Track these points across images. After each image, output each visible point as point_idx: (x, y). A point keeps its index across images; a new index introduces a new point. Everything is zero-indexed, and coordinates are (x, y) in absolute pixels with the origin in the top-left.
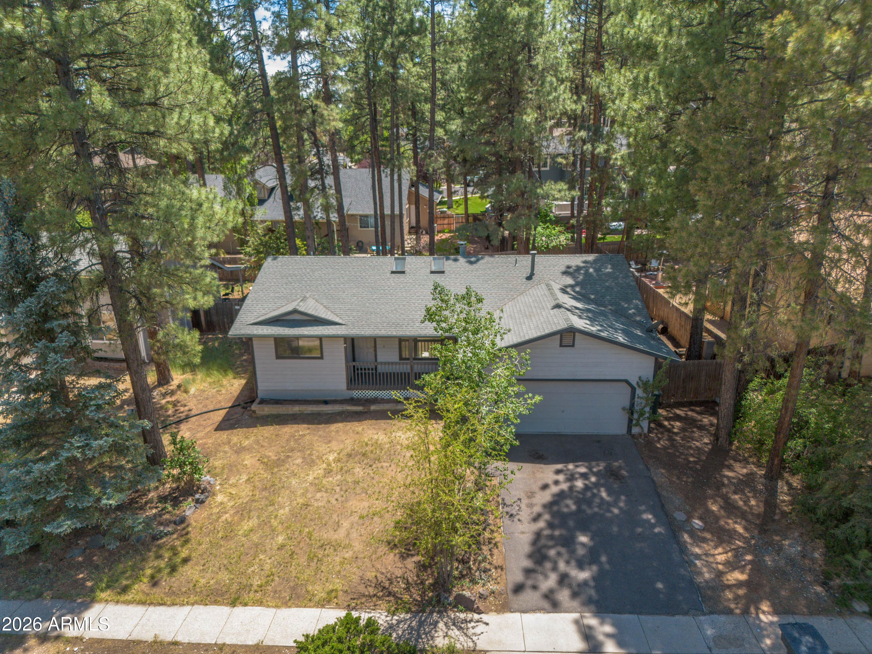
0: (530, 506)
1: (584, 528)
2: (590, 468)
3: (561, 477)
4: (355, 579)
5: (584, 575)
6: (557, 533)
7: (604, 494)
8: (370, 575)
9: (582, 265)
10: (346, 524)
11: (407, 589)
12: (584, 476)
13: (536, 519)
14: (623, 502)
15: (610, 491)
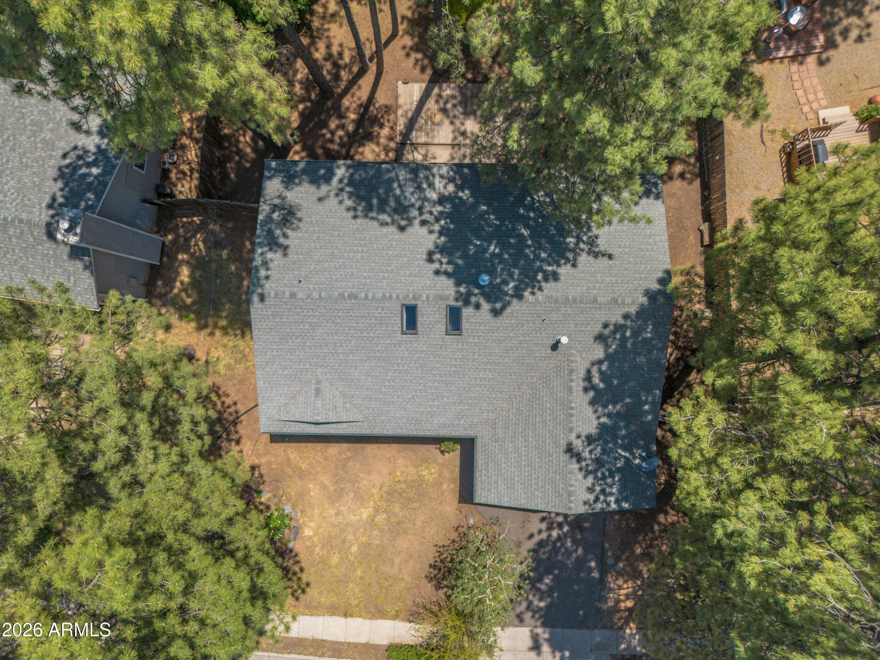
3: (544, 526)
6: (532, 575)
7: (569, 544)
8: (418, 600)
12: (560, 526)
14: (580, 551)
15: (575, 542)
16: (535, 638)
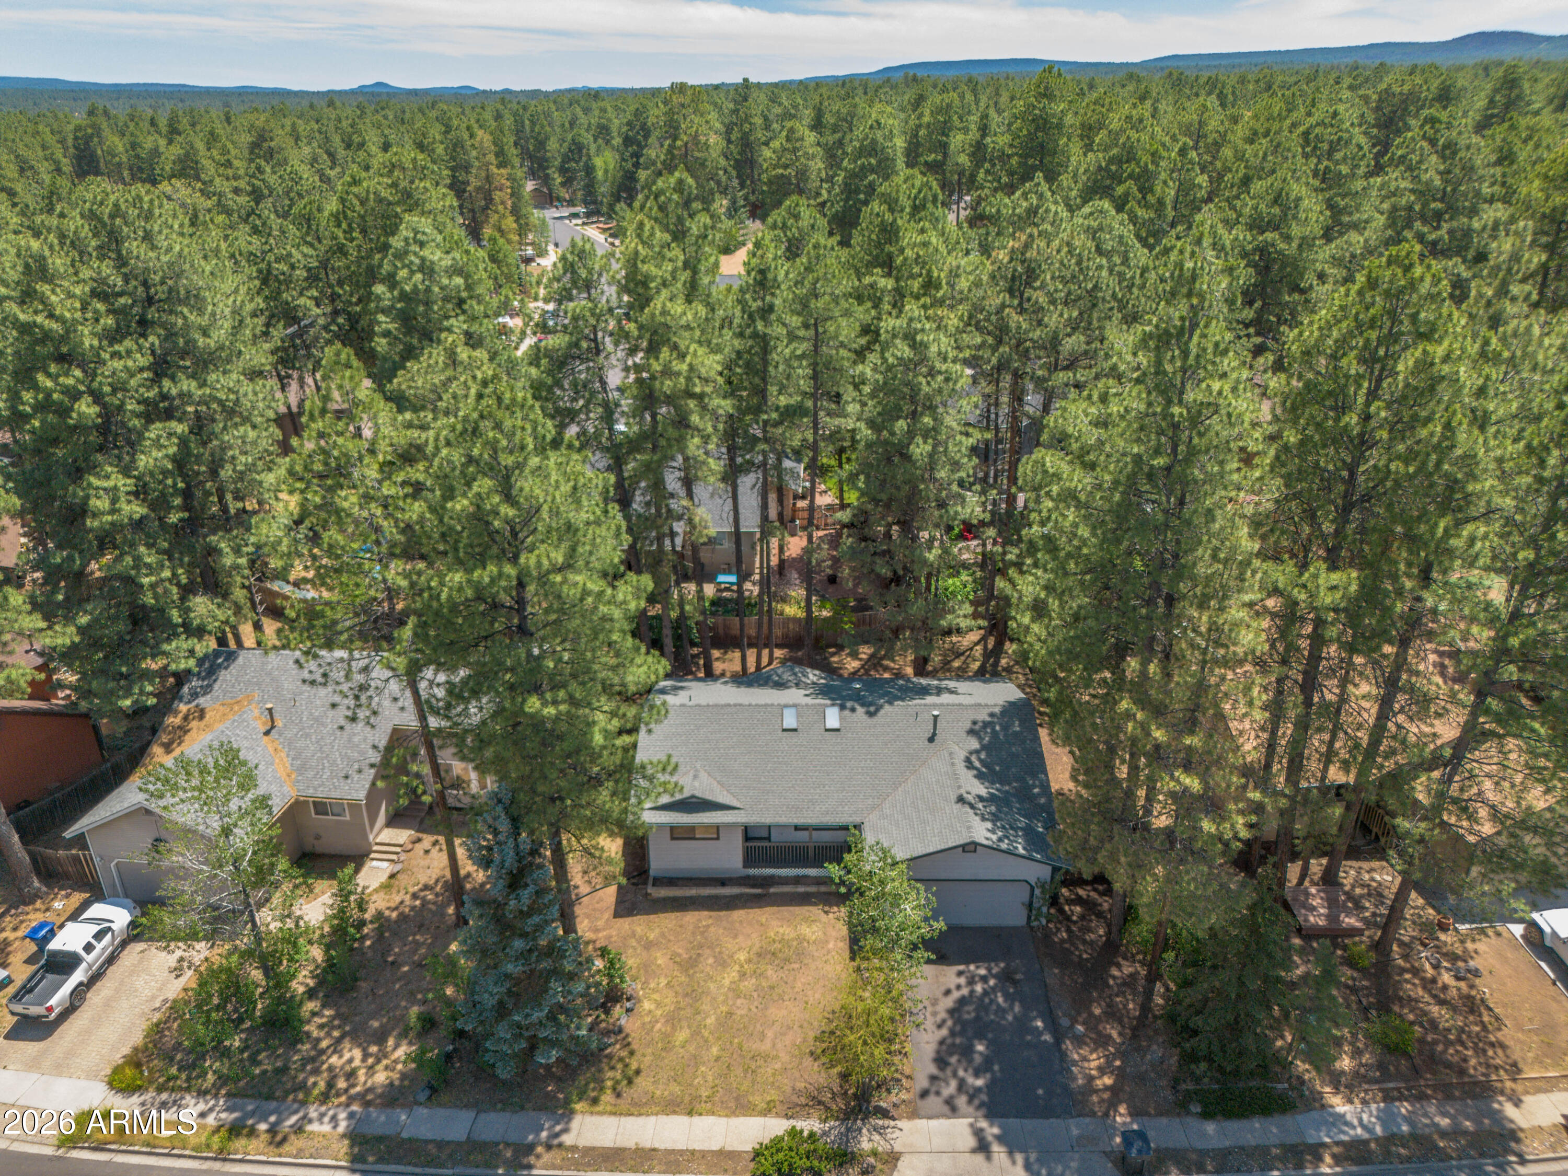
0: (934, 1014)
1: (980, 1036)
2: (989, 969)
3: (962, 980)
4: (788, 1089)
5: (980, 1082)
6: (958, 1041)
7: (1000, 1000)
8: (800, 1085)
9: (988, 719)
10: (770, 1034)
11: (833, 1098)
12: (984, 979)
13: (940, 1026)
14: (1017, 1008)
15: (1006, 996)
16: (978, 1133)
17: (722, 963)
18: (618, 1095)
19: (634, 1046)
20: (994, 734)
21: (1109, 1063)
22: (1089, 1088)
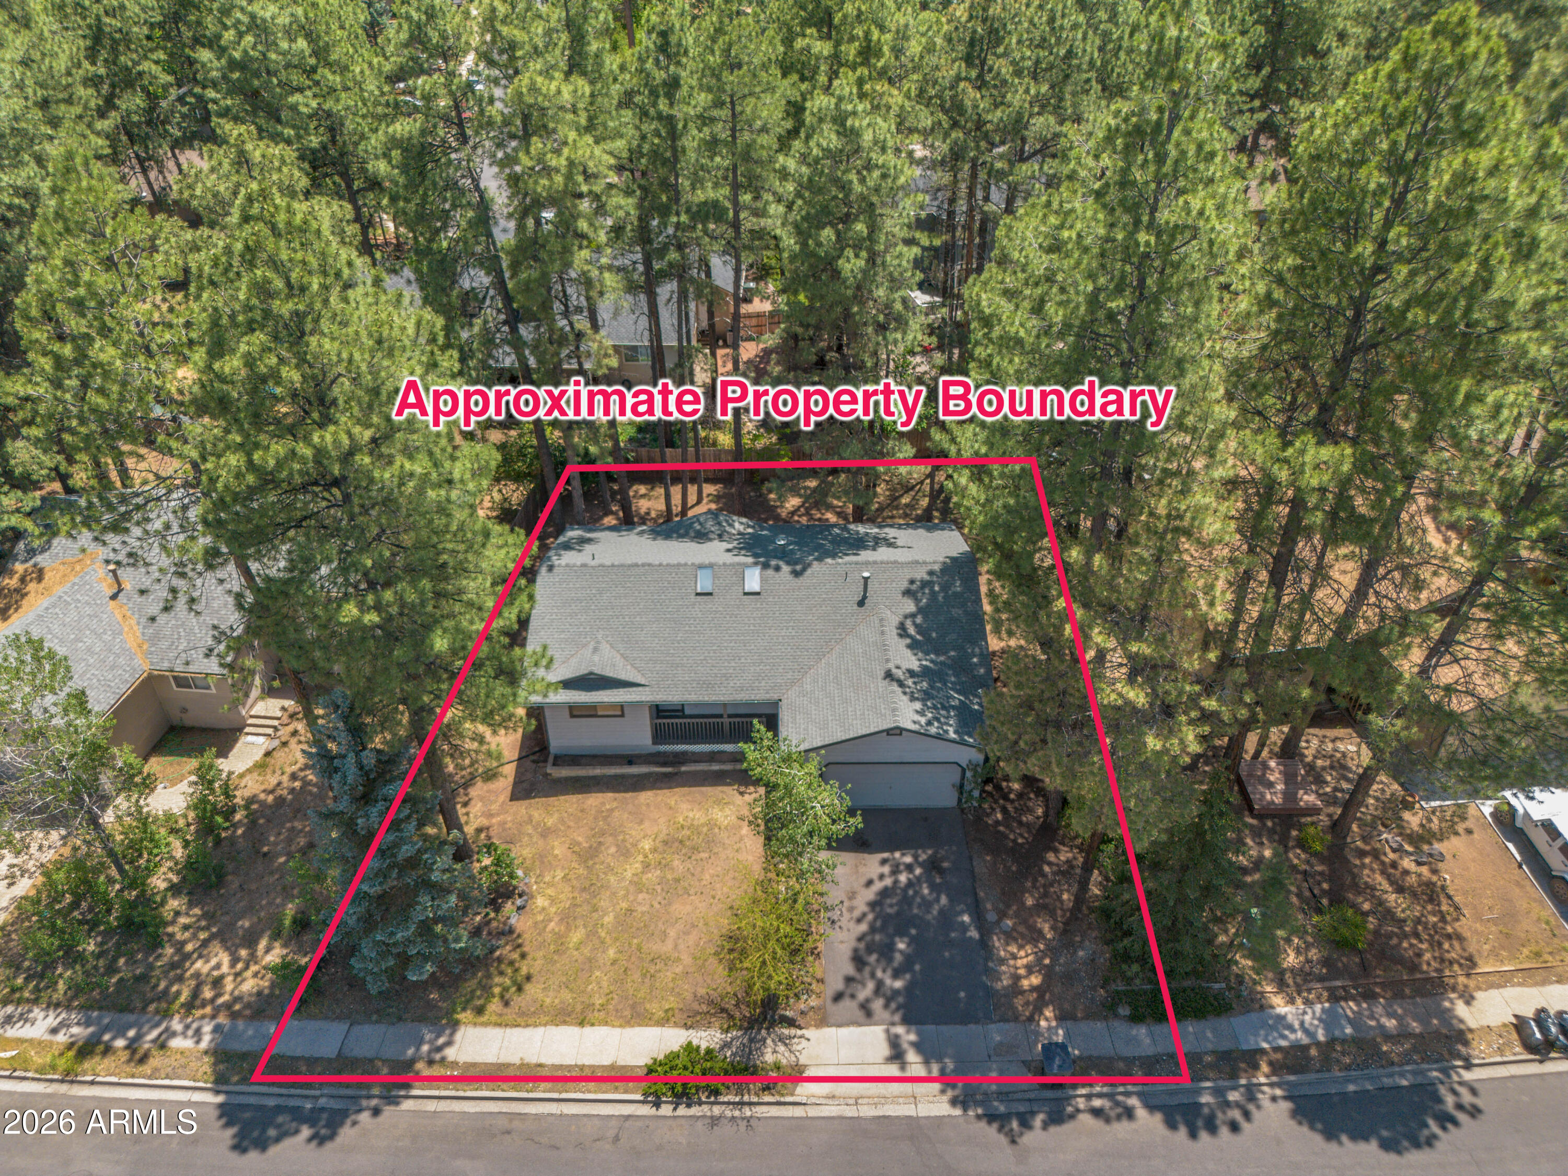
0: (851, 909)
1: (902, 933)
2: (916, 857)
3: (886, 869)
4: (688, 996)
5: (898, 984)
6: (877, 937)
7: (926, 891)
8: (702, 991)
9: (927, 577)
10: (672, 933)
11: (737, 1005)
12: (909, 868)
13: (859, 921)
14: (944, 900)
15: (933, 887)
16: (894, 1043)
17: (625, 853)
18: (507, 1004)
19: (525, 949)
20: (933, 594)
21: (1039, 960)
22: (1015, 989)
